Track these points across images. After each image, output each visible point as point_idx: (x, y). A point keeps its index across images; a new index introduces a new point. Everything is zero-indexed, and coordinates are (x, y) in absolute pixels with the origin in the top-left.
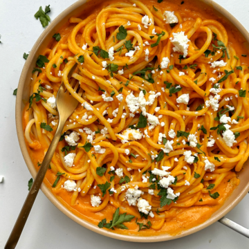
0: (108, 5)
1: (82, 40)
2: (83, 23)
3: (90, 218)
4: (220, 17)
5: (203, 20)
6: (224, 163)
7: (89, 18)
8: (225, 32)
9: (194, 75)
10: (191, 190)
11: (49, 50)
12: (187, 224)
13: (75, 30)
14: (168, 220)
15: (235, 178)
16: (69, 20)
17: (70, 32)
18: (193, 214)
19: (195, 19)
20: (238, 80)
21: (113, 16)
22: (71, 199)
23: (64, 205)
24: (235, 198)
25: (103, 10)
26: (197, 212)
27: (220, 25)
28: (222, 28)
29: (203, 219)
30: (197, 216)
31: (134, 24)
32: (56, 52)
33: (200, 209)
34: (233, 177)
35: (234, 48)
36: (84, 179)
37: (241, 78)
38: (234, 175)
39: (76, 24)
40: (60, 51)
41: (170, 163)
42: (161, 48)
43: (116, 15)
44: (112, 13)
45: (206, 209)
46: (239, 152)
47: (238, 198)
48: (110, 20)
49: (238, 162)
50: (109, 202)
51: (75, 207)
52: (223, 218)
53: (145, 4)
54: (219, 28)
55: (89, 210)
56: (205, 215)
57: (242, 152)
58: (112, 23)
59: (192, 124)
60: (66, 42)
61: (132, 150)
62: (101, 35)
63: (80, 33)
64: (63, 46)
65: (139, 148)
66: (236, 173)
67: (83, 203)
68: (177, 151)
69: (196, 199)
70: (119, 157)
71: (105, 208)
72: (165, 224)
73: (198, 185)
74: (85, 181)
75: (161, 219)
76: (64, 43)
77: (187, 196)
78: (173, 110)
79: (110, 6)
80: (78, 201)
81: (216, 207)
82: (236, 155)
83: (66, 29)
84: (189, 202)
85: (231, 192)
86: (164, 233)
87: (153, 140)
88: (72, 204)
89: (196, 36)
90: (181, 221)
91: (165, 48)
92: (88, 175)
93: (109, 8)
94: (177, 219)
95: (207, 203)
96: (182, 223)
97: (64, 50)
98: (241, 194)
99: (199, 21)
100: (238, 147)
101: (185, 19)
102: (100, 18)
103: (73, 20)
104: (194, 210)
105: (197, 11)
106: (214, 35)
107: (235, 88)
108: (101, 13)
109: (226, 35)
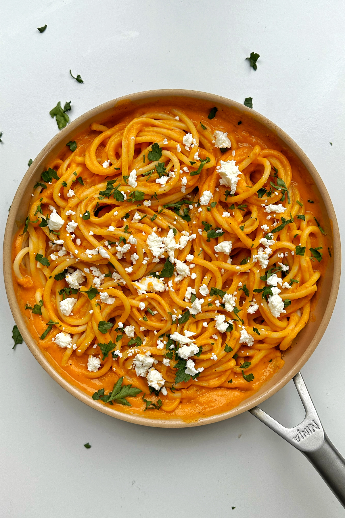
0: (144, 114)
1: (104, 155)
2: (108, 132)
3: (84, 385)
4: (285, 148)
5: (262, 149)
6: (266, 338)
7: (116, 127)
8: (289, 168)
9: (241, 218)
10: (218, 366)
11: (60, 161)
12: (208, 409)
13: (97, 141)
14: (184, 401)
15: (279, 359)
16: (90, 126)
17: (90, 142)
18: (217, 398)
19: (253, 145)
20: (298, 232)
21: (147, 129)
22: (62, 358)
23: (51, 364)
24: (274, 384)
25: (135, 120)
26: (224, 396)
27: (283, 158)
28: (286, 162)
29: (229, 406)
30: (223, 401)
31: (173, 143)
32: (69, 166)
33: (227, 393)
34: (276, 357)
35: (299, 190)
36: (83, 333)
37: (302, 231)
38: (279, 354)
39: (100, 132)
40: (74, 166)
41: (197, 327)
42: (204, 177)
43: (151, 129)
44: (147, 125)
45: (236, 393)
46: (287, 326)
47: (277, 385)
48: (143, 133)
49: (284, 338)
50: (111, 367)
51: (66, 369)
52: (256, 408)
53: (190, 118)
54: (281, 162)
55: (83, 374)
56: (233, 401)
57: (292, 326)
58: (144, 138)
59: (232, 280)
60: (83, 154)
61: (150, 304)
62: (128, 151)
63: (103, 145)
64: (79, 159)
65: (159, 303)
66: (282, 352)
67: (77, 365)
68: (207, 314)
69: (224, 379)
70: (132, 312)
71: (105, 375)
72: (180, 406)
73: (229, 360)
74: (84, 336)
75: (175, 399)
76: (80, 155)
77: (213, 374)
78: (210, 260)
79: (145, 116)
80: (71, 362)
81: (249, 392)
82: (284, 329)
83: (86, 137)
84: (214, 382)
85: (271, 375)
86: (177, 418)
87: (178, 295)
88: (63, 364)
89: (252, 169)
90: (201, 404)
91: (209, 178)
92: (88, 330)
93: (143, 119)
94: (197, 402)
95: (238, 386)
96: (201, 408)
97: (79, 164)
98: (282, 381)
99: (257, 149)
100: (288, 319)
101: (240, 145)
102: (130, 130)
103: (96, 127)
104: (220, 392)
105: (257, 136)
106: (274, 170)
107: (293, 242)
108: (131, 123)
109: (289, 173)
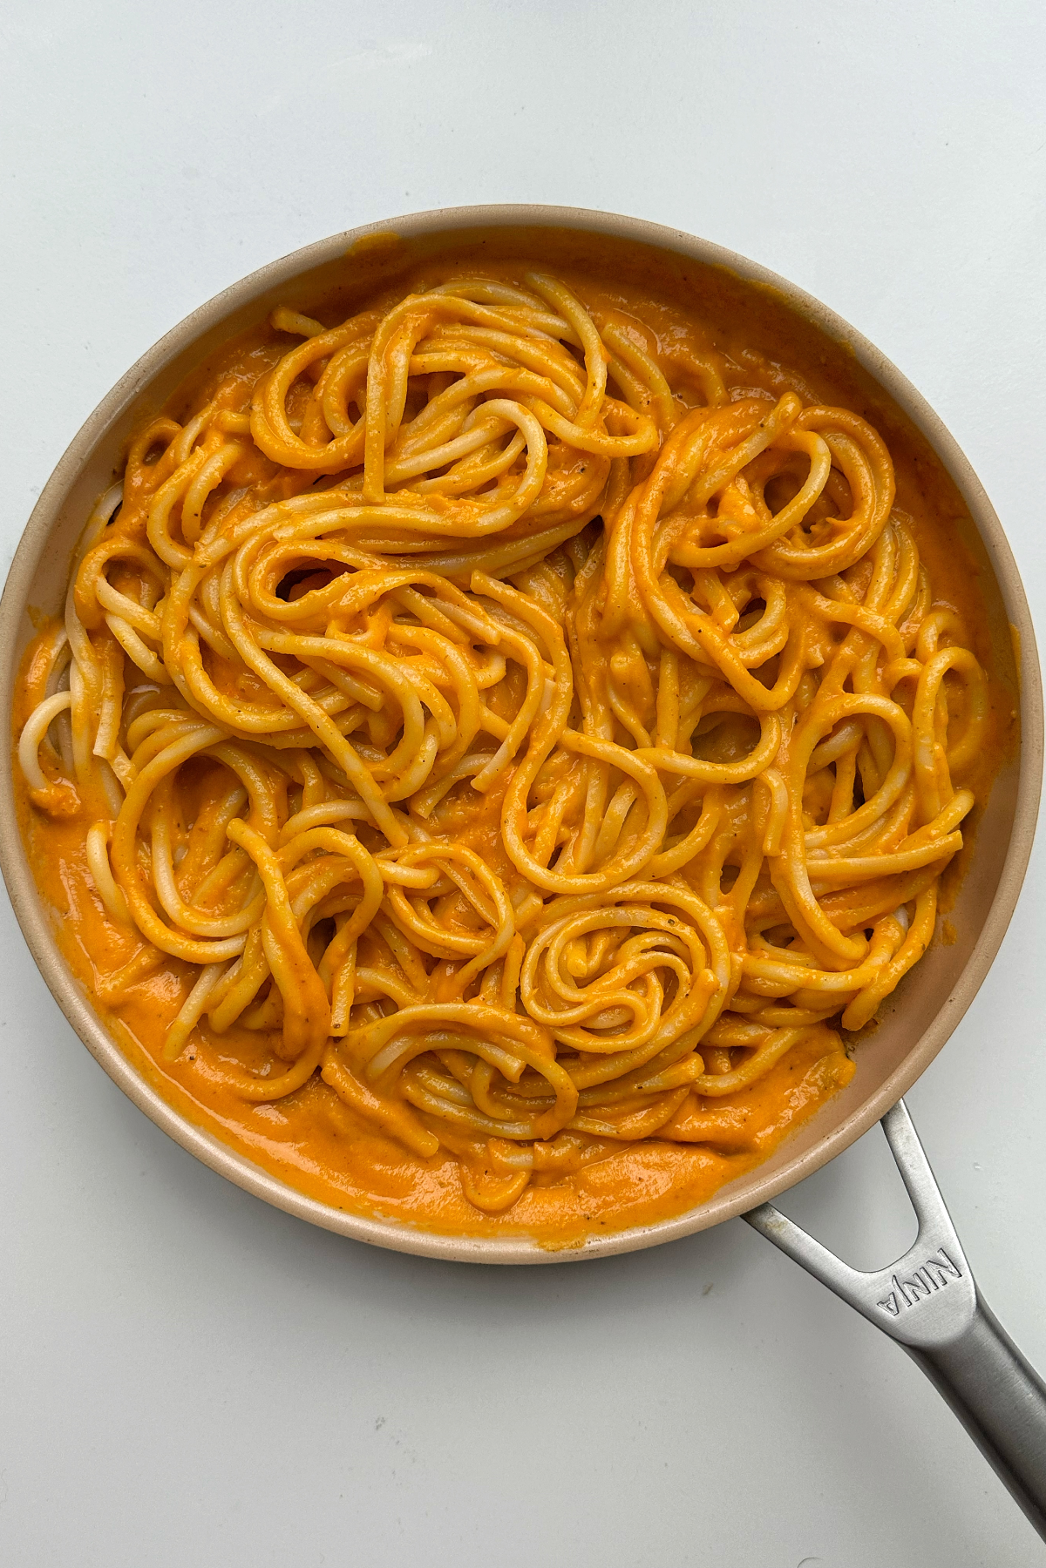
0: (439, 283)
1: (310, 408)
2: (328, 339)
3: (231, 1125)
4: (876, 403)
5: (806, 404)
6: (800, 990)
7: (352, 325)
8: (886, 465)
9: (732, 617)
10: (651, 1074)
11: (172, 426)
12: (616, 1207)
13: (291, 364)
14: (544, 1179)
15: (839, 1055)
16: (270, 315)
17: (268, 370)
18: (645, 1174)
19: (777, 393)
20: (910, 667)
21: (447, 332)
22: (165, 1037)
23: (129, 1056)
24: (824, 1136)
25: (410, 301)
26: (663, 1167)
27: (870, 435)
28: (878, 446)
29: (682, 1198)
30: (662, 1183)
31: (526, 376)
32: (199, 440)
33: (676, 1157)
34: (829, 1052)
35: (914, 536)
36: (233, 960)
37: (923, 662)
38: (835, 1043)
39: (299, 339)
40: (215, 440)
41: (589, 952)
42: (622, 487)
43: (461, 330)
44: (447, 317)
45: (704, 1160)
46: (867, 954)
47: (834, 1138)
48: (433, 344)
49: (855, 993)
50: (319, 1070)
51: (179, 1071)
52: (763, 1208)
53: (582, 301)
54: (864, 448)
55: (230, 1090)
56: (693, 1185)
57: (880, 957)
58: (438, 358)
59: (698, 812)
60: (244, 403)
61: (443, 877)
62: (387, 395)
63: (307, 378)
64: (232, 419)
65: (474, 876)
66: (846, 1036)
67: (212, 1061)
68: (621, 911)
69: (663, 1113)
70: (387, 900)
71: (297, 1093)
72: (530, 1195)
73: (684, 1058)
74: (234, 971)
75: (513, 1172)
76: (235, 410)
77: (633, 1097)
78: (633, 745)
79: (441, 290)
80: (192, 1050)
81: (741, 1160)
82: (856, 963)
83: (256, 354)
84: (637, 1123)
85: (812, 1104)
86: (517, 1231)
87: (531, 850)
88: (168, 1058)
89: (772, 469)
90: (595, 1191)
91: (637, 491)
92: (249, 954)
93: (436, 297)
94: (581, 1184)
95: (709, 1137)
96: (593, 1202)
97: (231, 436)
98: (848, 1126)
99: (790, 405)
100: (869, 934)
101: (736, 394)
102: (393, 330)
103: (287, 320)
104: (653, 1156)
105: (789, 365)
106: (836, 469)
107: (892, 698)
108: (399, 308)
109: (888, 481)
